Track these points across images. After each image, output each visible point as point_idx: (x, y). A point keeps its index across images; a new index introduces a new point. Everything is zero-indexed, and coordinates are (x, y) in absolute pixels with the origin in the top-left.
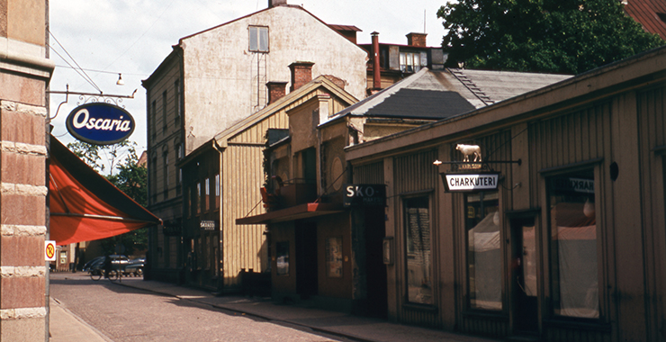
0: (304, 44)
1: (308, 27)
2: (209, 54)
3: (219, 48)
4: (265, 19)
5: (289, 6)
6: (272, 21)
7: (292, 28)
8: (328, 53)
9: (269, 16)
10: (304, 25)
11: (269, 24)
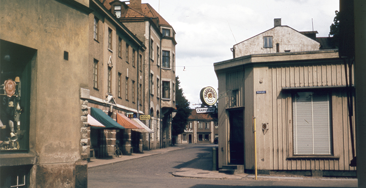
0: (289, 42)
1: (291, 35)
2: (246, 51)
3: (250, 47)
4: (271, 33)
5: (282, 26)
6: (274, 34)
7: (283, 36)
8: (300, 45)
9: (272, 32)
10: (289, 34)
11: (273, 35)
